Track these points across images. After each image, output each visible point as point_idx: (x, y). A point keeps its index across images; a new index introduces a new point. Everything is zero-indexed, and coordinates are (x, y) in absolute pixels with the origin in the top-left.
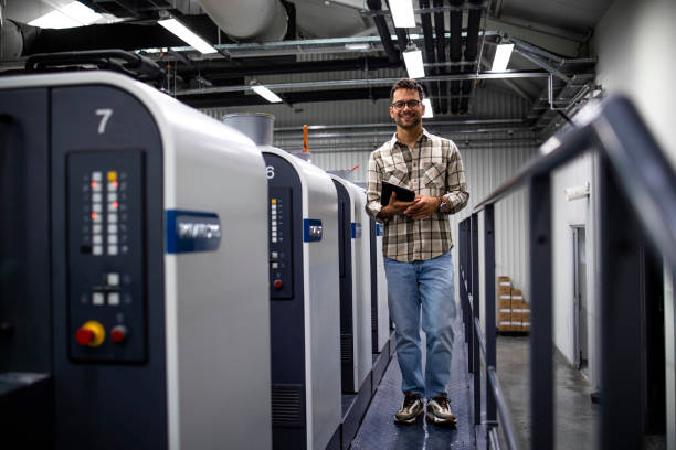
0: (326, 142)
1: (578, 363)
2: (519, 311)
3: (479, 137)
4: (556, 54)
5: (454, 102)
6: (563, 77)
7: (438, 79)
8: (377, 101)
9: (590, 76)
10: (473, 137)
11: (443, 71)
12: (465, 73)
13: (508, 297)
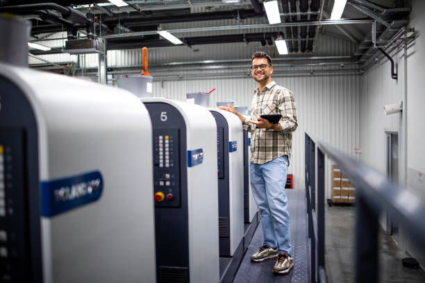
0: (215, 72)
1: (390, 230)
2: (346, 189)
3: (320, 68)
4: (379, 6)
5: (303, 43)
6: (384, 23)
7: (292, 25)
8: (249, 43)
9: (405, 21)
10: (316, 68)
11: (294, 19)
12: (311, 21)
13: (339, 179)
